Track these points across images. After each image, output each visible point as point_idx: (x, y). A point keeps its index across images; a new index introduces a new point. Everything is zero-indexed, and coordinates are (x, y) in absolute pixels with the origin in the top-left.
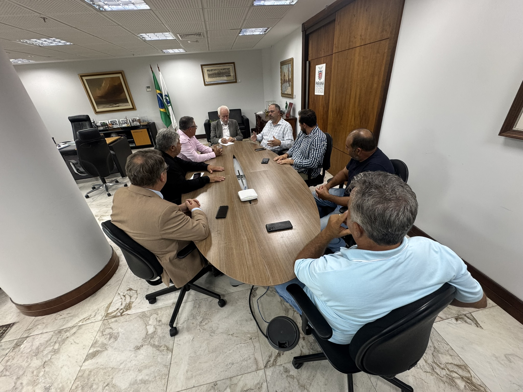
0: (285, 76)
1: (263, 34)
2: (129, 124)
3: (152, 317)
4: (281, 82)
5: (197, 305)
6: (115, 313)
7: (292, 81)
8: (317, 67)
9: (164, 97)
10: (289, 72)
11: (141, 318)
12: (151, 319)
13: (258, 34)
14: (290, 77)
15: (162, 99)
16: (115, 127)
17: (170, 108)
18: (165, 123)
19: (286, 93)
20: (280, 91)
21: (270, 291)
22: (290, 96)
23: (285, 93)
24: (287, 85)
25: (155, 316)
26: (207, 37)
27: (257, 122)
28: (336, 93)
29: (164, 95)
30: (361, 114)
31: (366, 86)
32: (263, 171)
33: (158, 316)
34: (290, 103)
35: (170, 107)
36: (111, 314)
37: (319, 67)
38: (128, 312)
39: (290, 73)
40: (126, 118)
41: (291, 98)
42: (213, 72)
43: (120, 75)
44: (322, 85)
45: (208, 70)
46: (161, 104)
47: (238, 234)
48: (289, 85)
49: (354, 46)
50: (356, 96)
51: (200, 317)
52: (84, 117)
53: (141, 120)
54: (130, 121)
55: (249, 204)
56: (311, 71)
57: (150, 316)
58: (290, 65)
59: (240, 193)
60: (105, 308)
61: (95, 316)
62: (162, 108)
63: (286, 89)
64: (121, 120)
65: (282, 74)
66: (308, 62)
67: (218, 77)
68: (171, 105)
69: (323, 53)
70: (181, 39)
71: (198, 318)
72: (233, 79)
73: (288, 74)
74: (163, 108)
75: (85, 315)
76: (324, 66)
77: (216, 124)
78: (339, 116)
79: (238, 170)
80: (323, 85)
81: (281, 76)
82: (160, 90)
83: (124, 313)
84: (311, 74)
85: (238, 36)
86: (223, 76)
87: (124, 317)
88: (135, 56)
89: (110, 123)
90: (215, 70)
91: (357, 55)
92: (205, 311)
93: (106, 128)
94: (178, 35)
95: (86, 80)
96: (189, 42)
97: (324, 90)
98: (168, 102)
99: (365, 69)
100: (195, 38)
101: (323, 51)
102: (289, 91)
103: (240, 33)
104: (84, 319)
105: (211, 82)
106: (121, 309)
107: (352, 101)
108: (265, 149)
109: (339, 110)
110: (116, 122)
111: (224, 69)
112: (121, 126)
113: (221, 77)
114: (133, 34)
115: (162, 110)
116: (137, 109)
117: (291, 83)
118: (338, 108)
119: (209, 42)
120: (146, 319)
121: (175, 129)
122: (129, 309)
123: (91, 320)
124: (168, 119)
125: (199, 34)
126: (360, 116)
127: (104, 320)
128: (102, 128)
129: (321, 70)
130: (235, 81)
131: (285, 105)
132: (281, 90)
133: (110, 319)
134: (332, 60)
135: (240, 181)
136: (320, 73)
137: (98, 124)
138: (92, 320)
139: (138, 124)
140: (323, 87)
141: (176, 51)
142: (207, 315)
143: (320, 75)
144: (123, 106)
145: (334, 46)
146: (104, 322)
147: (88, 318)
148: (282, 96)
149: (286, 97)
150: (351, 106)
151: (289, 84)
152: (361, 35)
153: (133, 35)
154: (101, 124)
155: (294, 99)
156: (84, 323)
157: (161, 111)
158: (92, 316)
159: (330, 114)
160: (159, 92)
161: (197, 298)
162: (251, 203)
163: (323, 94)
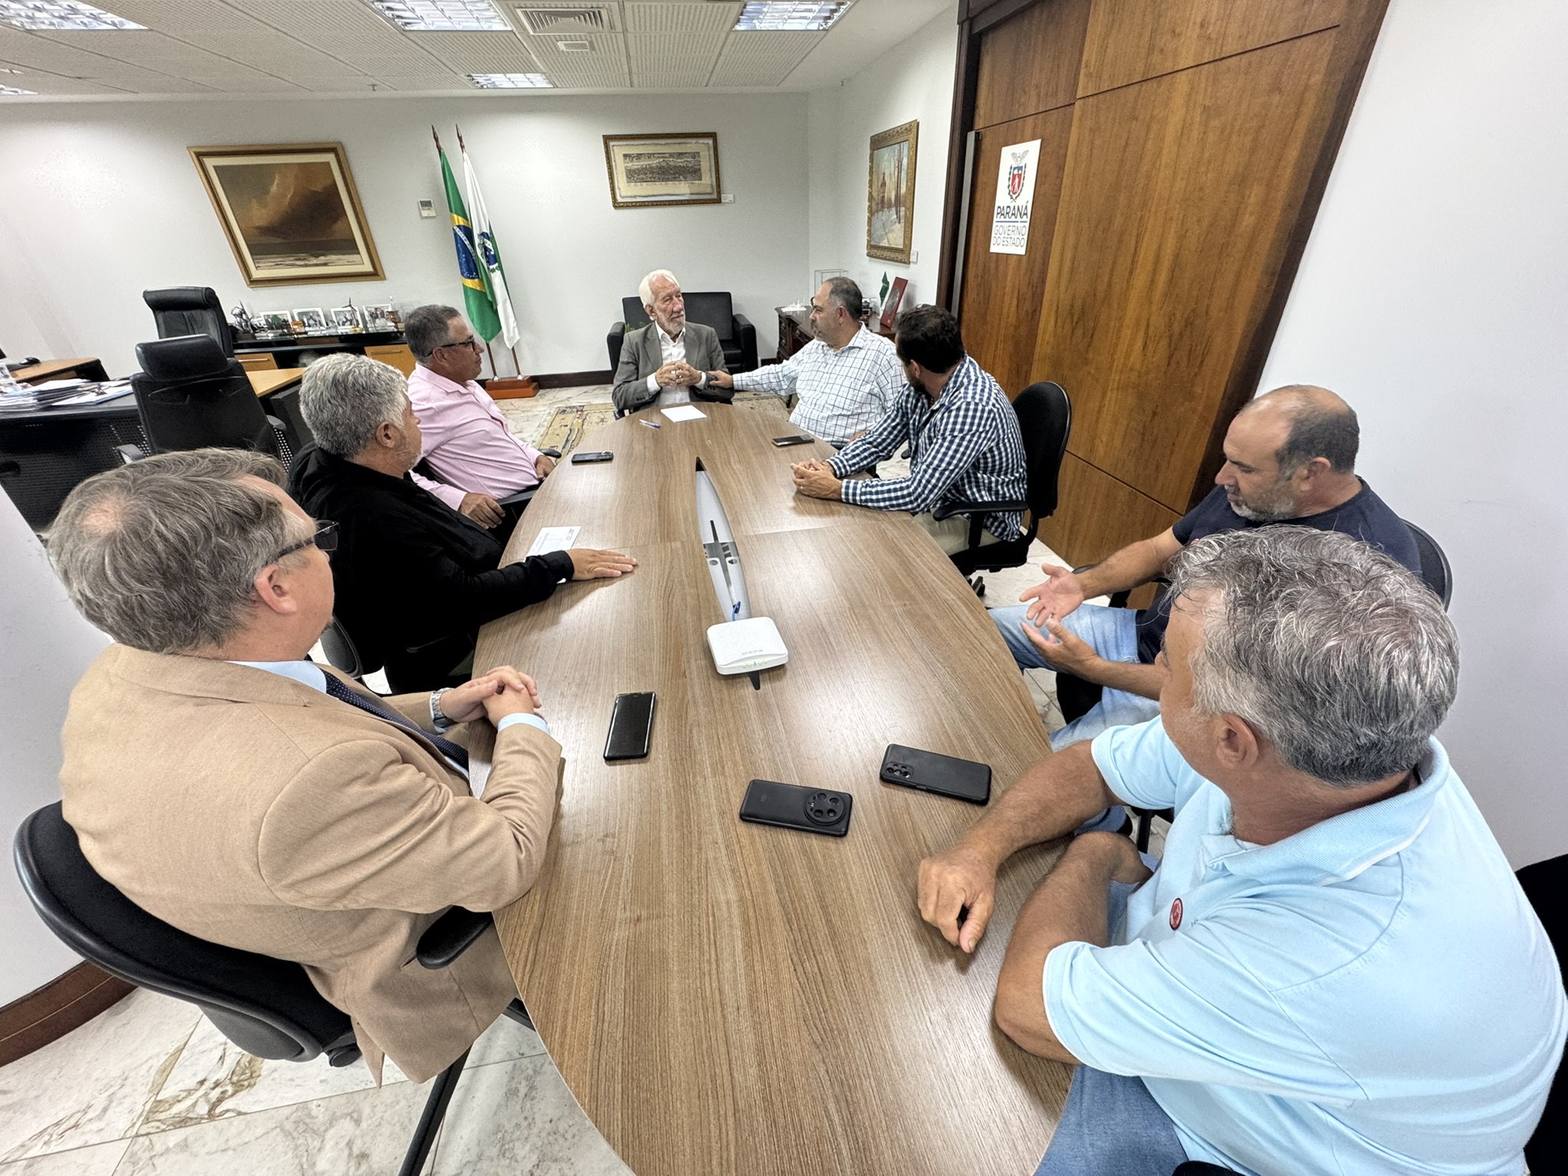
0: (884, 184)
1: (818, 30)
2: (361, 326)
3: (332, 1131)
4: (870, 207)
5: (524, 1083)
6: (189, 1102)
7: (909, 204)
8: (1007, 152)
9: (477, 241)
10: (899, 172)
11: (288, 1134)
12: (329, 1144)
13: (803, 28)
14: (903, 190)
15: (469, 247)
16: (313, 332)
17: (496, 278)
20: (865, 238)
22: (900, 256)
23: (882, 244)
24: (891, 216)
25: (346, 1127)
26: (625, 31)
27: (781, 339)
28: (1076, 248)
29: (476, 233)
31: (1206, 222)
32: (809, 530)
33: (358, 1132)
34: (898, 280)
35: (498, 273)
36: (171, 1106)
37: (1013, 154)
38: (241, 1101)
39: (904, 175)
40: (350, 306)
41: (901, 262)
42: (644, 163)
43: (330, 158)
44: (1019, 219)
45: (625, 156)
46: (467, 262)
47: (695, 862)
48: (899, 218)
50: (1158, 257)
51: (527, 1148)
52: (199, 296)
54: (362, 315)
55: (751, 688)
56: (981, 167)
57: (326, 1130)
58: (905, 145)
59: (715, 635)
60: (153, 1072)
61: (105, 1110)
62: (469, 278)
63: (885, 229)
64: (332, 310)
65: (875, 181)
66: (971, 137)
67: (660, 180)
68: (500, 268)
69: (1033, 101)
70: (532, 33)
71: (521, 1150)
72: (709, 190)
73: (894, 179)
74: (473, 278)
75: (66, 1107)
76: (1033, 148)
77: (639, 340)
78: (1079, 332)
79: (712, 522)
80: (1024, 219)
81: (871, 186)
82: (465, 217)
83: (225, 1105)
84: (981, 178)
85: (731, 30)
86: (676, 179)
87: (219, 1123)
88: (378, 94)
89: (297, 319)
90: (650, 156)
91: (1178, 100)
92: (551, 1113)
93: (284, 334)
94: (519, 11)
95: (216, 168)
96: (561, 45)
97: (1026, 237)
98: (491, 258)
99: (1207, 155)
100: (582, 28)
101: (1033, 93)
102: (895, 239)
103: (738, 21)
104: (57, 1124)
106: (217, 1084)
108: (811, 441)
109: (1083, 312)
110: (318, 316)
111: (682, 154)
112: (332, 332)
113: (669, 179)
115: (470, 283)
116: (387, 275)
117: (907, 209)
118: (1078, 303)
119: (632, 52)
120: (310, 1141)
121: (513, 350)
122: (249, 1085)
123: (83, 1133)
124: (488, 314)
125: (595, 16)
127: (137, 1136)
128: (270, 336)
129: (1022, 165)
130: (714, 196)
131: (881, 284)
132: (870, 233)
133: (163, 1131)
134: (1066, 127)
135: (716, 571)
136: (1017, 176)
137: (255, 321)
138: (89, 1133)
139: (390, 326)
140: (1023, 226)
141: (521, 81)
142: (561, 1140)
143: (1017, 180)
144: (341, 262)
145: (1082, 71)
146: (136, 1148)
147: (72, 1122)
148: (868, 255)
149: (885, 259)
150: (1134, 297)
151: (898, 213)
152: (1204, 20)
154: (267, 321)
155: (912, 265)
156: (53, 1148)
157: (465, 288)
158: (91, 1114)
159: (1047, 325)
160: (461, 221)
161: (525, 1050)
162: (757, 687)
163: (1022, 251)
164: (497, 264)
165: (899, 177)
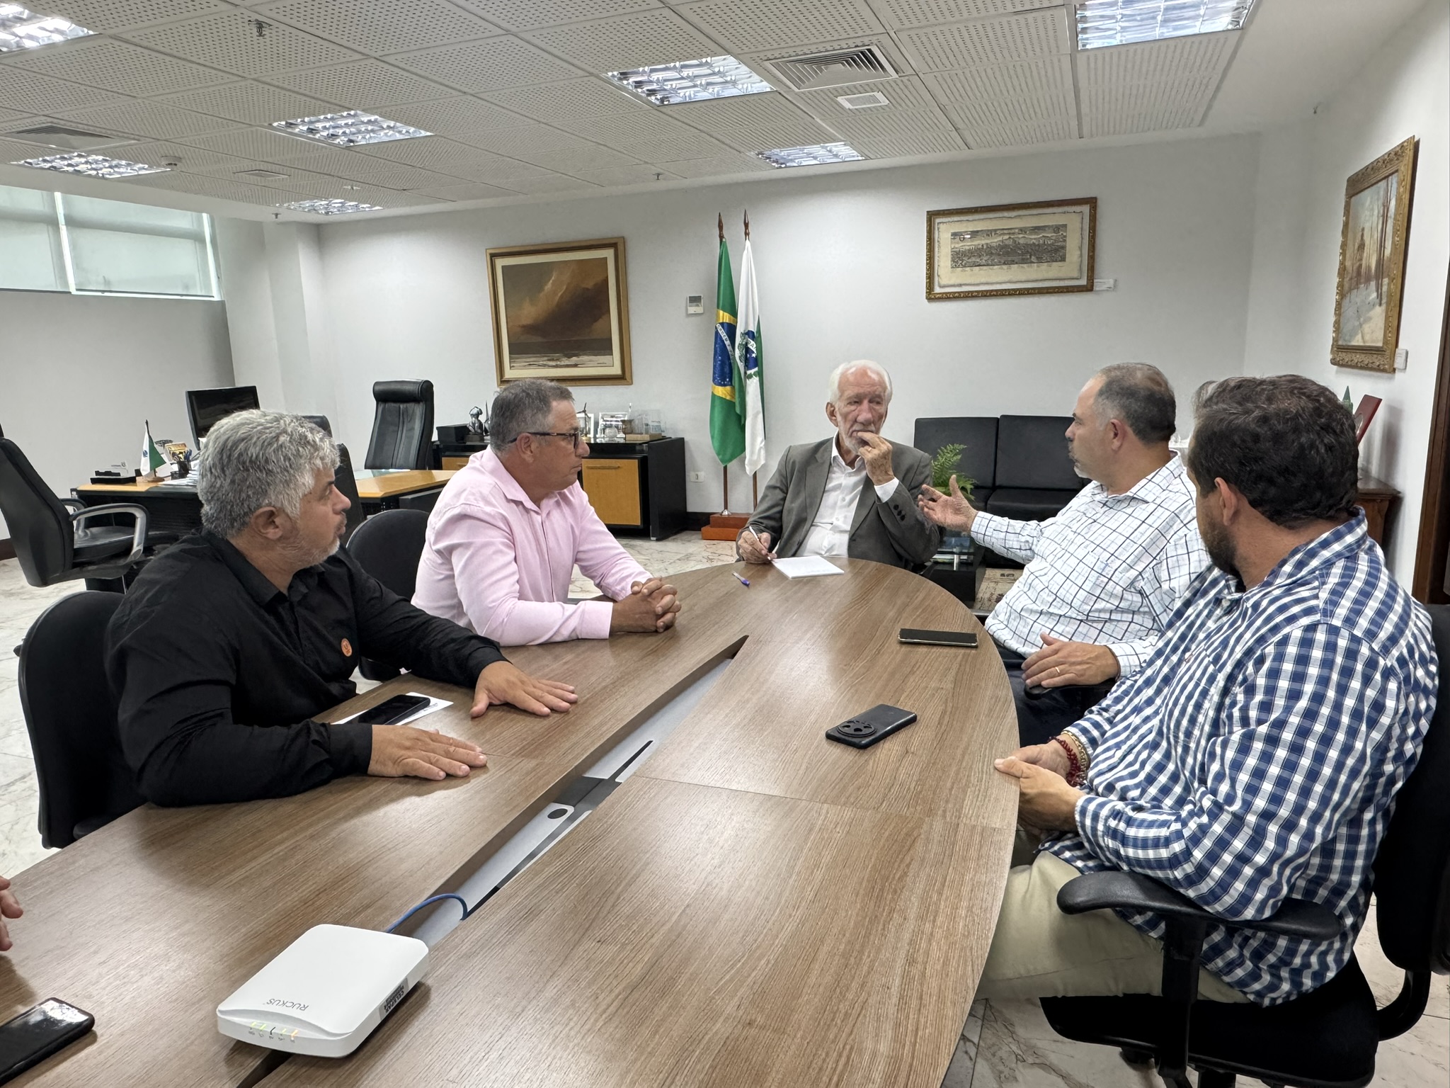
0: (1362, 246)
2: (592, 434)
4: (1340, 285)
7: (1396, 272)
9: (738, 340)
10: (1385, 222)
14: (1390, 251)
15: (729, 348)
17: (752, 386)
18: (717, 444)
19: (1357, 341)
20: (1330, 335)
22: (1377, 361)
23: (1354, 343)
24: (1369, 295)
29: (739, 330)
34: (1366, 400)
35: (755, 380)
40: (584, 411)
42: (981, 242)
43: (609, 254)
45: (954, 235)
46: (722, 366)
48: (1380, 296)
52: (419, 389)
53: (634, 423)
58: (1394, 181)
62: (720, 385)
63: (1359, 317)
65: (1350, 243)
67: (999, 264)
68: (760, 374)
72: (1076, 274)
73: (1377, 235)
74: (724, 385)
79: (650, 742)
81: (1343, 254)
82: (731, 312)
85: (1073, 49)
86: (1024, 261)
90: (989, 233)
94: (768, 65)
95: (504, 269)
96: (844, 102)
98: (751, 363)
100: (860, 76)
102: (1372, 332)
103: (1080, 35)
105: (960, 285)
111: (1039, 228)
113: (1013, 262)
115: (721, 391)
116: (634, 378)
121: (755, 475)
124: (733, 428)
125: (867, 57)
130: (1083, 282)
132: (1337, 326)
139: (620, 437)
144: (591, 364)
148: (1334, 362)
149: (1355, 367)
151: (1379, 287)
155: (1398, 375)
157: (713, 396)
160: (725, 317)
164: (756, 369)
165: (1383, 231)
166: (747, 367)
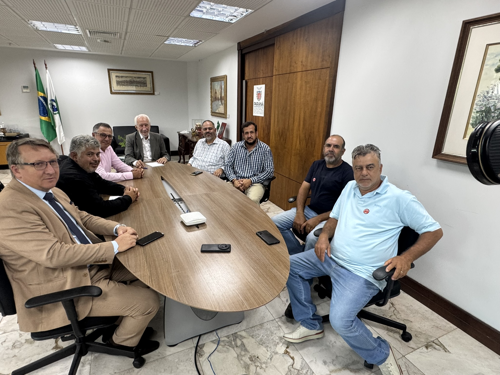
0: (216, 93)
1: (192, 46)
4: (211, 100)
7: (225, 99)
8: (256, 87)
9: (49, 102)
13: (187, 45)
14: (223, 95)
15: (45, 104)
17: (57, 117)
18: (46, 135)
19: (217, 111)
20: (210, 109)
21: (222, 346)
22: (223, 116)
23: (216, 112)
24: (219, 103)
26: (125, 39)
28: (278, 115)
29: (49, 99)
30: (307, 137)
31: (310, 110)
34: (223, 123)
35: (58, 115)
37: (257, 88)
39: (223, 91)
42: (124, 79)
44: (261, 106)
45: (116, 76)
46: (43, 110)
47: (191, 260)
48: (222, 103)
49: (295, 70)
50: (300, 118)
53: (6, 129)
56: (248, 90)
58: (223, 82)
59: (182, 217)
62: (44, 116)
63: (217, 107)
65: (213, 92)
66: (244, 82)
67: (130, 85)
68: (59, 113)
69: (262, 74)
72: (150, 90)
73: (220, 91)
76: (263, 86)
78: (282, 139)
79: (171, 194)
80: (263, 106)
81: (211, 93)
82: (44, 93)
84: (248, 93)
85: (163, 43)
88: (11, 46)
90: (126, 77)
91: (299, 79)
94: (87, 30)
96: (99, 40)
97: (263, 111)
98: (55, 109)
99: (307, 93)
101: (261, 71)
102: (221, 110)
103: (166, 41)
105: (120, 90)
107: (296, 124)
109: (282, 133)
111: (139, 77)
113: (134, 85)
114: (23, 19)
115: (43, 118)
116: (2, 113)
117: (224, 101)
118: (280, 131)
119: (125, 45)
121: (61, 145)
124: (51, 130)
125: (115, 34)
126: (306, 140)
129: (260, 91)
130: (152, 92)
132: (212, 108)
134: (271, 82)
135: (177, 205)
136: (259, 94)
140: (262, 108)
141: (76, 48)
145: (274, 68)
148: (211, 115)
149: (218, 117)
150: (295, 128)
151: (221, 102)
152: (302, 61)
153: (23, 21)
155: (228, 119)
157: (41, 120)
159: (272, 136)
160: (42, 95)
162: (198, 228)
163: (263, 115)
164: (57, 112)
165: (221, 91)
166: (54, 111)
